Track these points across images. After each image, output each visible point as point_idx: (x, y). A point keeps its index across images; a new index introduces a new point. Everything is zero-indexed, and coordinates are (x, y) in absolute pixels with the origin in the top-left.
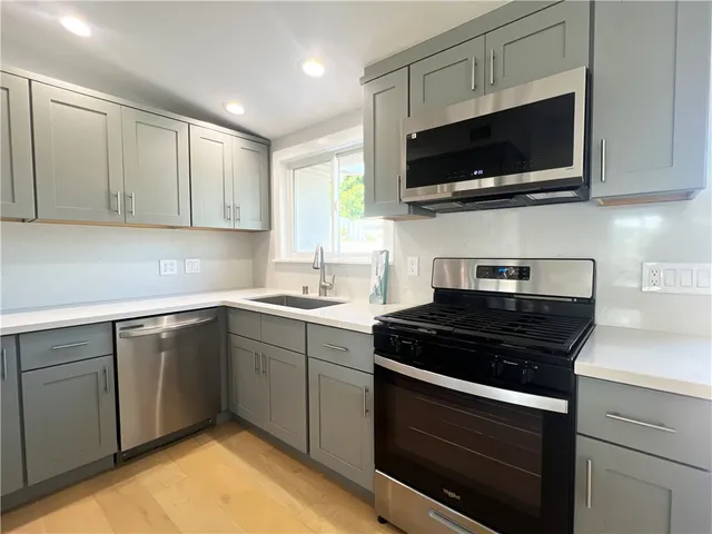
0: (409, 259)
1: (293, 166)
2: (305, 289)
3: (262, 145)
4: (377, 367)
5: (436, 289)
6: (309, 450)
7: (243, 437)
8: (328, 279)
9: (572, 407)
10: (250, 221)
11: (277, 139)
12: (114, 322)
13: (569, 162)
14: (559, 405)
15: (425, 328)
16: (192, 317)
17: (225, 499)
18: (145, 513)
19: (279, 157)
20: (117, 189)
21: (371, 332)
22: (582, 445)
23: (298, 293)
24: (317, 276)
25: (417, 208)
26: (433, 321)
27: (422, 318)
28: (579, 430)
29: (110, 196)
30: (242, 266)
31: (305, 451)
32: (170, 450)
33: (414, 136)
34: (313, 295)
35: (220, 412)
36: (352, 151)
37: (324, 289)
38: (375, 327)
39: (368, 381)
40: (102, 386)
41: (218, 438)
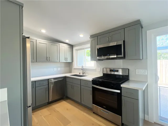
0: (99, 68)
1: (77, 50)
2: (80, 73)
3: (71, 46)
4: (92, 86)
5: (103, 74)
6: (81, 102)
7: (69, 100)
8: (84, 71)
9: (121, 91)
10: (69, 60)
11: (74, 45)
12: (48, 79)
13: (121, 54)
14: (119, 91)
15: (100, 80)
16: (60, 78)
17: (67, 109)
18: (55, 111)
19: (74, 49)
20: (48, 56)
21: (91, 81)
22: (123, 97)
23: (78, 74)
24: (82, 71)
25: (99, 60)
26: (102, 79)
27: (100, 79)
28: (122, 95)
29: (47, 58)
30: (67, 69)
31: (80, 102)
32: (57, 102)
33: (98, 48)
34: (81, 74)
35: (64, 96)
36: (88, 48)
37: (83, 73)
38: (92, 80)
39: (91, 89)
40: (46, 90)
41: (65, 100)
